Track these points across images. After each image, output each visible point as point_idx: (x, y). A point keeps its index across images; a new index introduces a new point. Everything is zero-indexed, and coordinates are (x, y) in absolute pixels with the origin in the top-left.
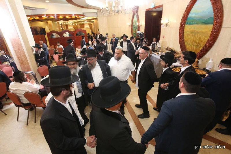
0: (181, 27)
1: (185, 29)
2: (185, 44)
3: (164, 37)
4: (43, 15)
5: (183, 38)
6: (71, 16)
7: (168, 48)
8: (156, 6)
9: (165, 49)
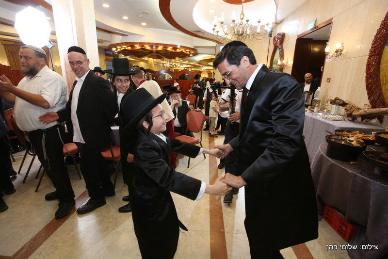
0: (375, 51)
1: (384, 55)
2: (381, 89)
3: (329, 80)
4: (136, 43)
5: (378, 76)
6: (175, 48)
7: (336, 99)
8: (317, 25)
9: (329, 102)
